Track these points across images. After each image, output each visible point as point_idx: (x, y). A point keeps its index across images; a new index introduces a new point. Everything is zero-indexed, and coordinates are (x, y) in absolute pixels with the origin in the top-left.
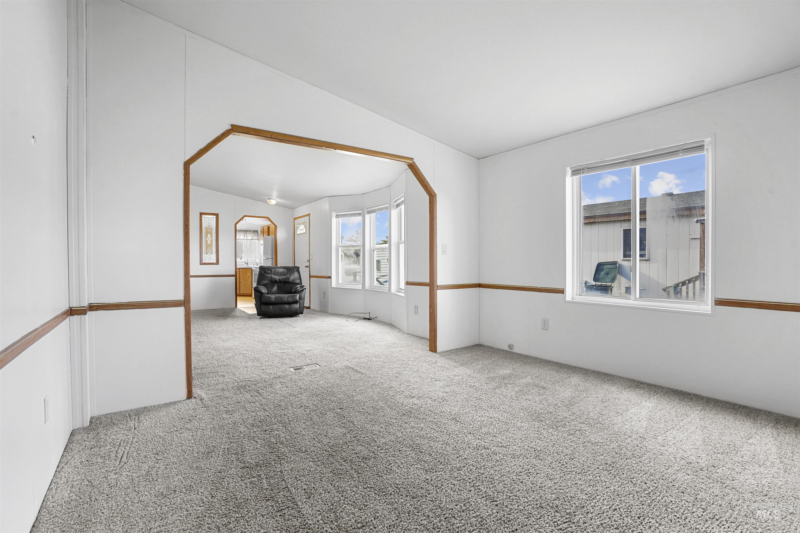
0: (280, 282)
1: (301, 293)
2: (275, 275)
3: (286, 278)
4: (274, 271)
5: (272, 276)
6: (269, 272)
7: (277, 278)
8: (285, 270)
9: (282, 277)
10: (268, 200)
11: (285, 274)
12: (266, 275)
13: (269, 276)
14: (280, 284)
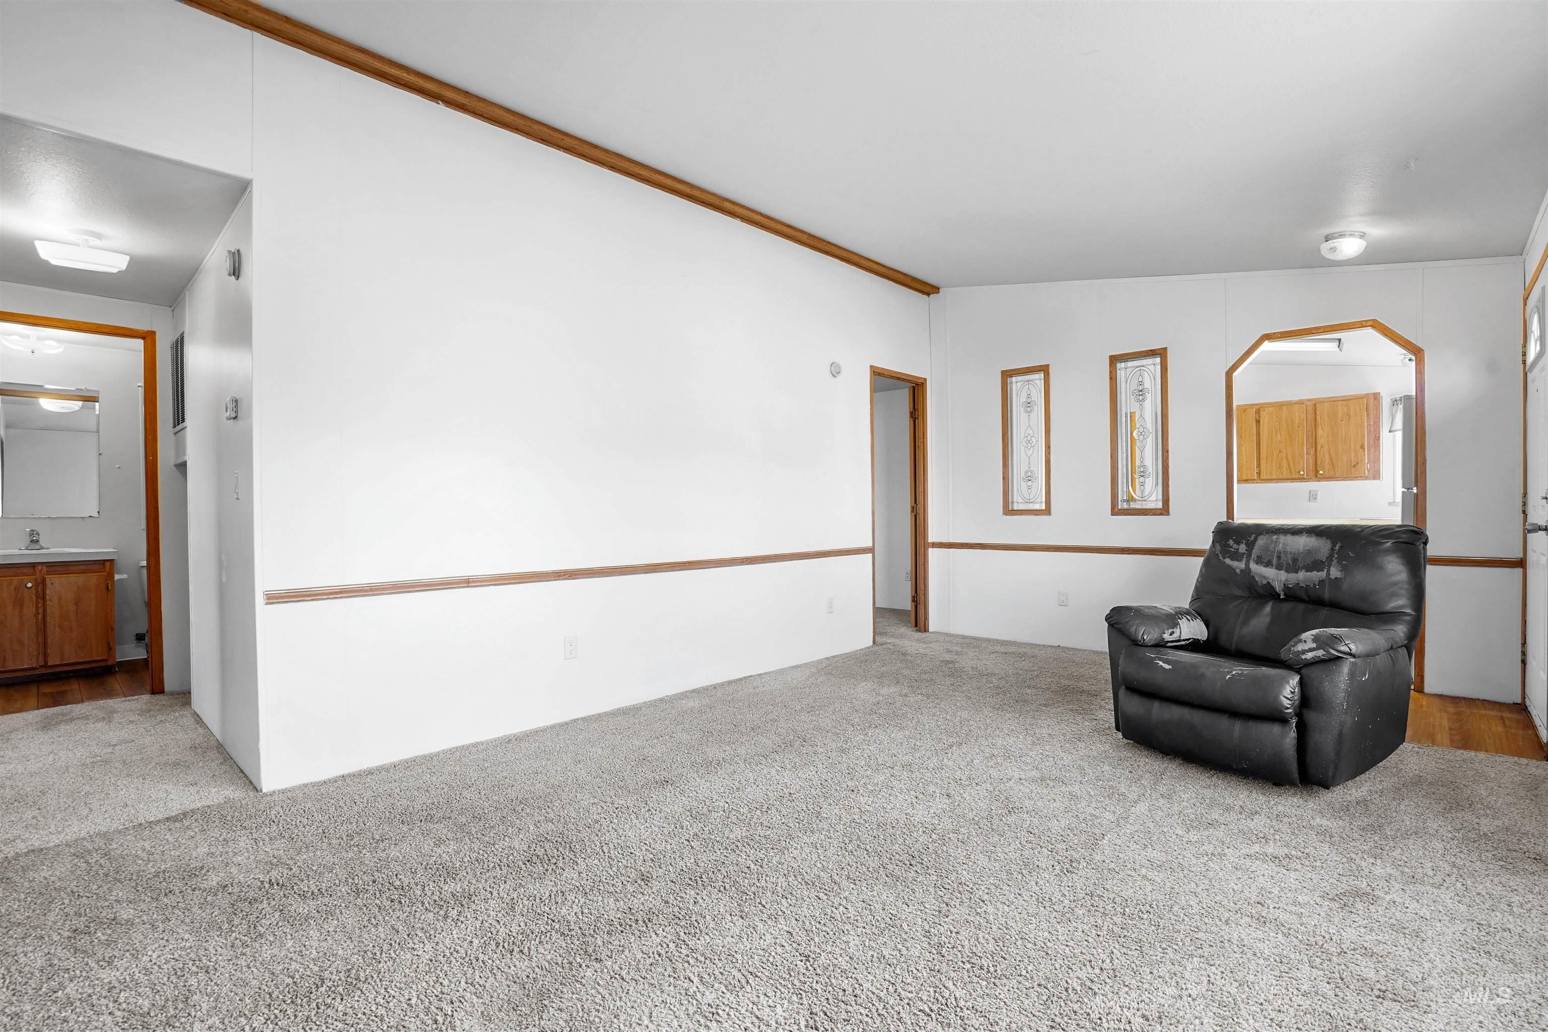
0: (1292, 595)
1: (1313, 673)
2: (1268, 564)
3: (1322, 582)
4: (1266, 548)
5: (1253, 566)
6: (1242, 548)
7: (1276, 577)
8: (1323, 546)
9: (1302, 575)
10: (1325, 247)
11: (1316, 565)
12: (1228, 561)
13: (1239, 565)
14: (1287, 606)
